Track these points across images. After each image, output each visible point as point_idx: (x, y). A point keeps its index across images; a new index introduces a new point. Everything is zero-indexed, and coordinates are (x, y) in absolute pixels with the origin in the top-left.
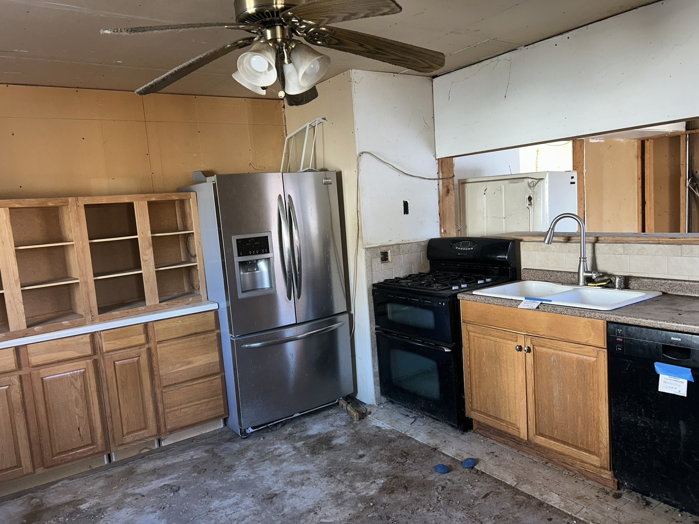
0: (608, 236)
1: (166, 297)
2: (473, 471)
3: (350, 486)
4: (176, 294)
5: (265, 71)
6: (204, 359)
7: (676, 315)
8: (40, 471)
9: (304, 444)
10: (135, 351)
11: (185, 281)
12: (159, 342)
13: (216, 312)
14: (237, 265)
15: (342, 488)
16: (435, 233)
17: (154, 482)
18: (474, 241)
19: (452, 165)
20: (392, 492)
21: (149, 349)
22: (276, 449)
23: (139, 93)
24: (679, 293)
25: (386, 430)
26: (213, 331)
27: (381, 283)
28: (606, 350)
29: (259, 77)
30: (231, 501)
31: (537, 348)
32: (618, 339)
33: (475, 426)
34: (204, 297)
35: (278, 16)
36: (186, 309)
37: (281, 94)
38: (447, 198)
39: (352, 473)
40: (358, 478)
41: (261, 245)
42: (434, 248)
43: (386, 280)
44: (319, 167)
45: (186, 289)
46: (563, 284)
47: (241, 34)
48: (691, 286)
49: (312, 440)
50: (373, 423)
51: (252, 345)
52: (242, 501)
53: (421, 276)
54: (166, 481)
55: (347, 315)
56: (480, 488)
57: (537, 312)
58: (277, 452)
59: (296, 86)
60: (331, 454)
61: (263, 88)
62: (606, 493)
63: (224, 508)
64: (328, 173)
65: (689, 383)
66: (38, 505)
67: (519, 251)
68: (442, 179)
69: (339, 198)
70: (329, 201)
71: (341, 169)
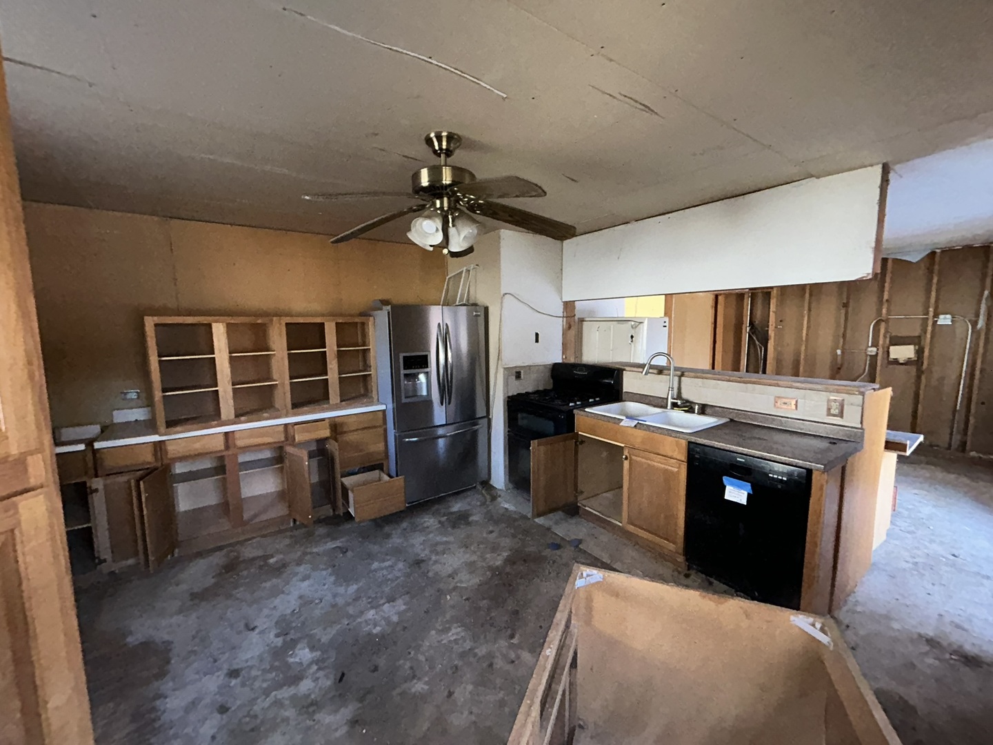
0: (690, 372)
1: (348, 397)
2: (578, 550)
3: (481, 557)
4: (353, 395)
5: (434, 233)
9: (447, 519)
11: (361, 385)
13: (384, 411)
14: (402, 376)
15: (474, 558)
16: (558, 359)
17: (328, 544)
18: (587, 366)
19: (574, 307)
20: (515, 563)
22: (425, 522)
23: (333, 242)
24: (742, 421)
25: (512, 511)
26: (380, 426)
27: (515, 396)
28: (686, 464)
29: (428, 237)
30: (387, 564)
31: (633, 457)
32: (696, 456)
33: (582, 514)
34: (376, 398)
35: (446, 190)
36: (362, 408)
37: (445, 251)
38: (569, 332)
39: (484, 546)
40: (488, 551)
41: (422, 362)
42: (558, 371)
43: (518, 394)
44: (471, 302)
45: (362, 391)
46: (655, 406)
47: (415, 201)
48: (752, 415)
49: (454, 516)
50: (502, 505)
51: (411, 439)
52: (396, 565)
53: (545, 392)
54: (338, 543)
55: (486, 419)
57: (634, 429)
58: (425, 525)
59: (457, 245)
60: (468, 528)
61: (431, 246)
62: (679, 573)
63: (382, 569)
64: (478, 307)
65: (749, 494)
66: (237, 558)
67: (622, 378)
68: (566, 317)
69: (485, 327)
70: (477, 330)
71: (488, 305)
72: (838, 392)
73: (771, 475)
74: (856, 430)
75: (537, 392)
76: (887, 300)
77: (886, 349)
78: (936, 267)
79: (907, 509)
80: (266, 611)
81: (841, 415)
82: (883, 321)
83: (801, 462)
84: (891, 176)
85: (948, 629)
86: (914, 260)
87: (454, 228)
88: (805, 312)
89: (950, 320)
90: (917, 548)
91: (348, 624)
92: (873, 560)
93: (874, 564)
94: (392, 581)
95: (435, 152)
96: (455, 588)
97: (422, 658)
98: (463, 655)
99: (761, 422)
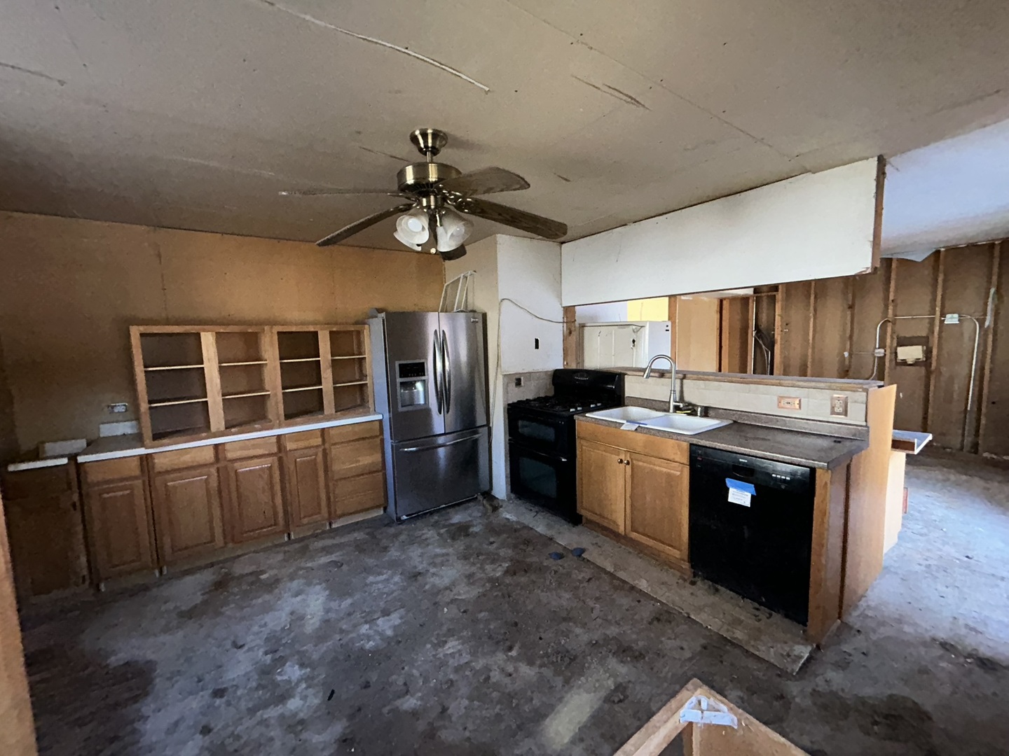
0: (693, 374)
1: (342, 408)
2: (580, 559)
3: (480, 568)
4: (349, 405)
5: (420, 232)
6: (368, 459)
7: (743, 441)
8: (230, 545)
9: (447, 530)
10: (312, 451)
11: (358, 393)
12: (335, 444)
13: (381, 421)
14: (398, 385)
15: (474, 569)
16: (560, 366)
17: (322, 558)
18: (588, 372)
19: (574, 313)
20: (515, 574)
21: (324, 450)
22: (423, 534)
23: (319, 245)
24: (746, 422)
25: (513, 521)
26: (377, 436)
27: (515, 403)
28: (688, 467)
29: (415, 236)
30: (383, 577)
31: (634, 462)
32: (698, 458)
33: (584, 520)
34: (372, 409)
35: (432, 187)
36: (357, 419)
37: (433, 251)
38: (570, 338)
39: (484, 557)
40: (488, 562)
41: (419, 370)
42: (559, 377)
43: (519, 401)
44: (470, 308)
45: (359, 402)
46: (656, 410)
47: (402, 201)
48: (756, 417)
49: (454, 527)
50: (504, 516)
51: (409, 449)
52: (392, 578)
53: (546, 399)
54: (333, 557)
55: (487, 428)
56: (586, 573)
57: (634, 433)
58: (424, 537)
59: (446, 244)
60: (467, 540)
61: (419, 245)
62: (685, 580)
63: (377, 583)
64: (476, 314)
65: (752, 496)
66: (227, 574)
67: (624, 383)
68: (566, 322)
69: (484, 334)
70: (475, 336)
71: (486, 311)
72: (842, 390)
73: (774, 475)
74: (860, 428)
75: (538, 399)
76: (893, 301)
77: (893, 351)
78: (941, 267)
79: (919, 512)
80: (256, 629)
81: (845, 413)
82: (890, 322)
83: (803, 461)
84: (888, 169)
85: (963, 631)
86: (919, 259)
87: (442, 228)
88: (811, 315)
89: (957, 320)
90: (929, 550)
91: (340, 640)
92: (884, 563)
93: (886, 568)
94: (388, 595)
95: (420, 150)
96: (453, 601)
97: (415, 672)
98: (457, 669)
99: (765, 423)
